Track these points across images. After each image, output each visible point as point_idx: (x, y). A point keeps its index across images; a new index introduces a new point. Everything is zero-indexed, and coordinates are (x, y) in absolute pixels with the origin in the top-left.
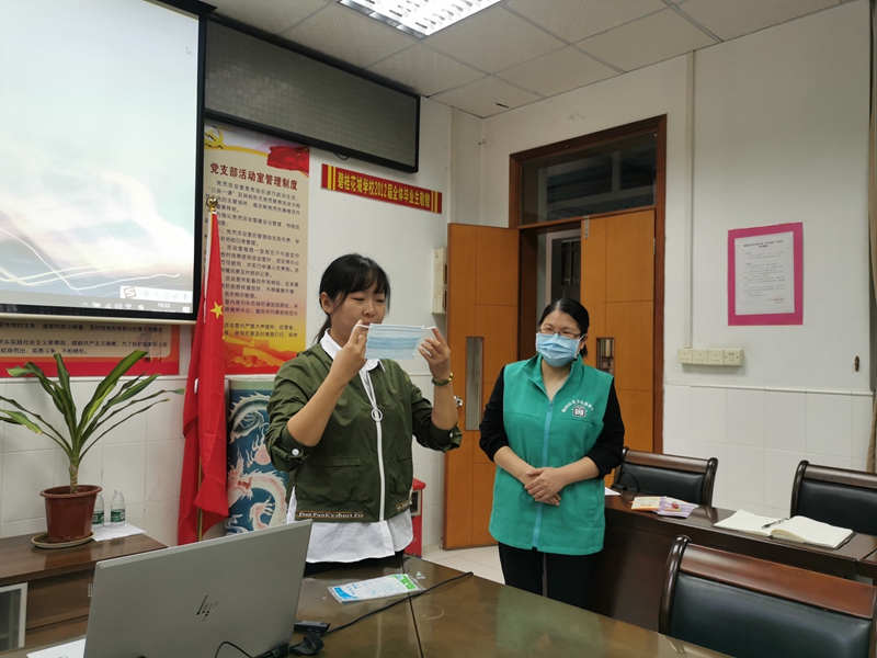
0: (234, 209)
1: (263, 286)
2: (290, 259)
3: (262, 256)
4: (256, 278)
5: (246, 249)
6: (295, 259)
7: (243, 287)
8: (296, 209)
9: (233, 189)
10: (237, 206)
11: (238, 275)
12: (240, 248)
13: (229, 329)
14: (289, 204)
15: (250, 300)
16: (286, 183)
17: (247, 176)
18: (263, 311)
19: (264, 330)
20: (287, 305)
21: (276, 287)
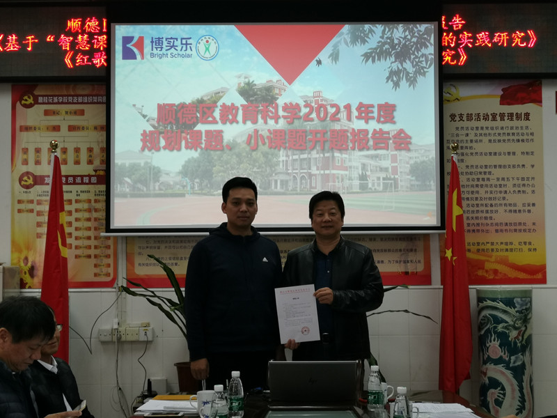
0: (471, 148)
1: (501, 209)
2: (526, 182)
3: (498, 183)
4: (493, 202)
5: (483, 179)
6: (531, 182)
7: (482, 212)
8: (530, 137)
9: (470, 132)
10: (474, 145)
11: (477, 202)
12: (478, 179)
13: (472, 247)
14: (523, 134)
15: (489, 221)
16: (518, 117)
17: (482, 118)
18: (502, 231)
19: (504, 247)
20: (525, 224)
21: (513, 208)
